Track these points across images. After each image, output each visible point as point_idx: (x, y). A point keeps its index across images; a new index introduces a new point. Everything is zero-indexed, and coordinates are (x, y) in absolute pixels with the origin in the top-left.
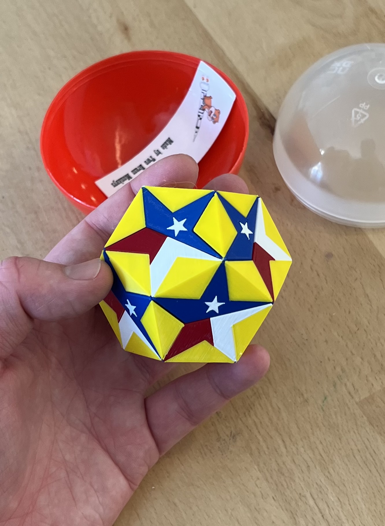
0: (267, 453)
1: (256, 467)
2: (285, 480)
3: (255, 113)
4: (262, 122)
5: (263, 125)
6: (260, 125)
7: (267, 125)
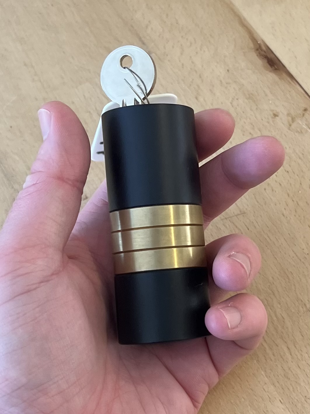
0: (273, 359)
1: (263, 373)
2: (291, 384)
3: (252, 45)
4: (259, 53)
5: (260, 55)
6: (257, 56)
7: (264, 56)
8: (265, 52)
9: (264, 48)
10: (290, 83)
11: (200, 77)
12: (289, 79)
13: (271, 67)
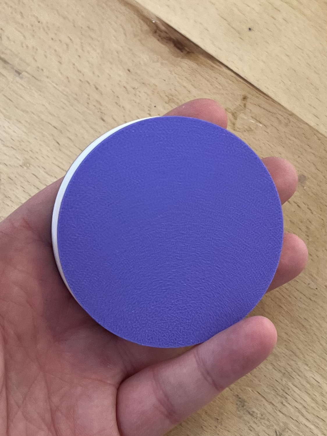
3: (145, 27)
4: (160, 36)
5: (162, 38)
6: (158, 40)
7: (167, 38)
8: (166, 32)
9: (163, 28)
10: (213, 67)
11: (97, 89)
12: (210, 62)
13: (182, 51)
